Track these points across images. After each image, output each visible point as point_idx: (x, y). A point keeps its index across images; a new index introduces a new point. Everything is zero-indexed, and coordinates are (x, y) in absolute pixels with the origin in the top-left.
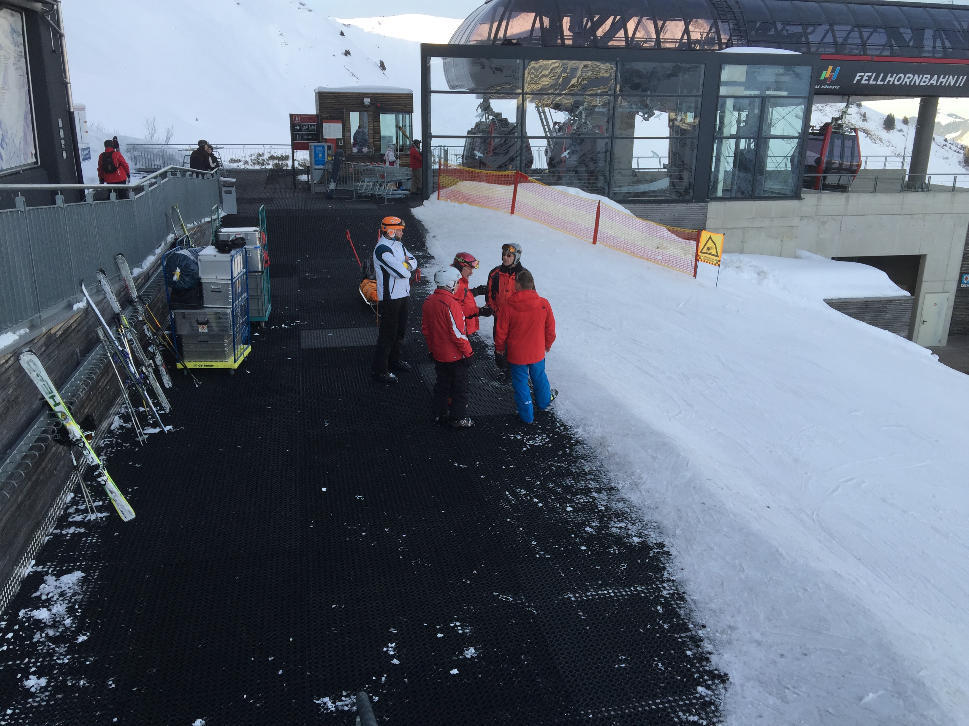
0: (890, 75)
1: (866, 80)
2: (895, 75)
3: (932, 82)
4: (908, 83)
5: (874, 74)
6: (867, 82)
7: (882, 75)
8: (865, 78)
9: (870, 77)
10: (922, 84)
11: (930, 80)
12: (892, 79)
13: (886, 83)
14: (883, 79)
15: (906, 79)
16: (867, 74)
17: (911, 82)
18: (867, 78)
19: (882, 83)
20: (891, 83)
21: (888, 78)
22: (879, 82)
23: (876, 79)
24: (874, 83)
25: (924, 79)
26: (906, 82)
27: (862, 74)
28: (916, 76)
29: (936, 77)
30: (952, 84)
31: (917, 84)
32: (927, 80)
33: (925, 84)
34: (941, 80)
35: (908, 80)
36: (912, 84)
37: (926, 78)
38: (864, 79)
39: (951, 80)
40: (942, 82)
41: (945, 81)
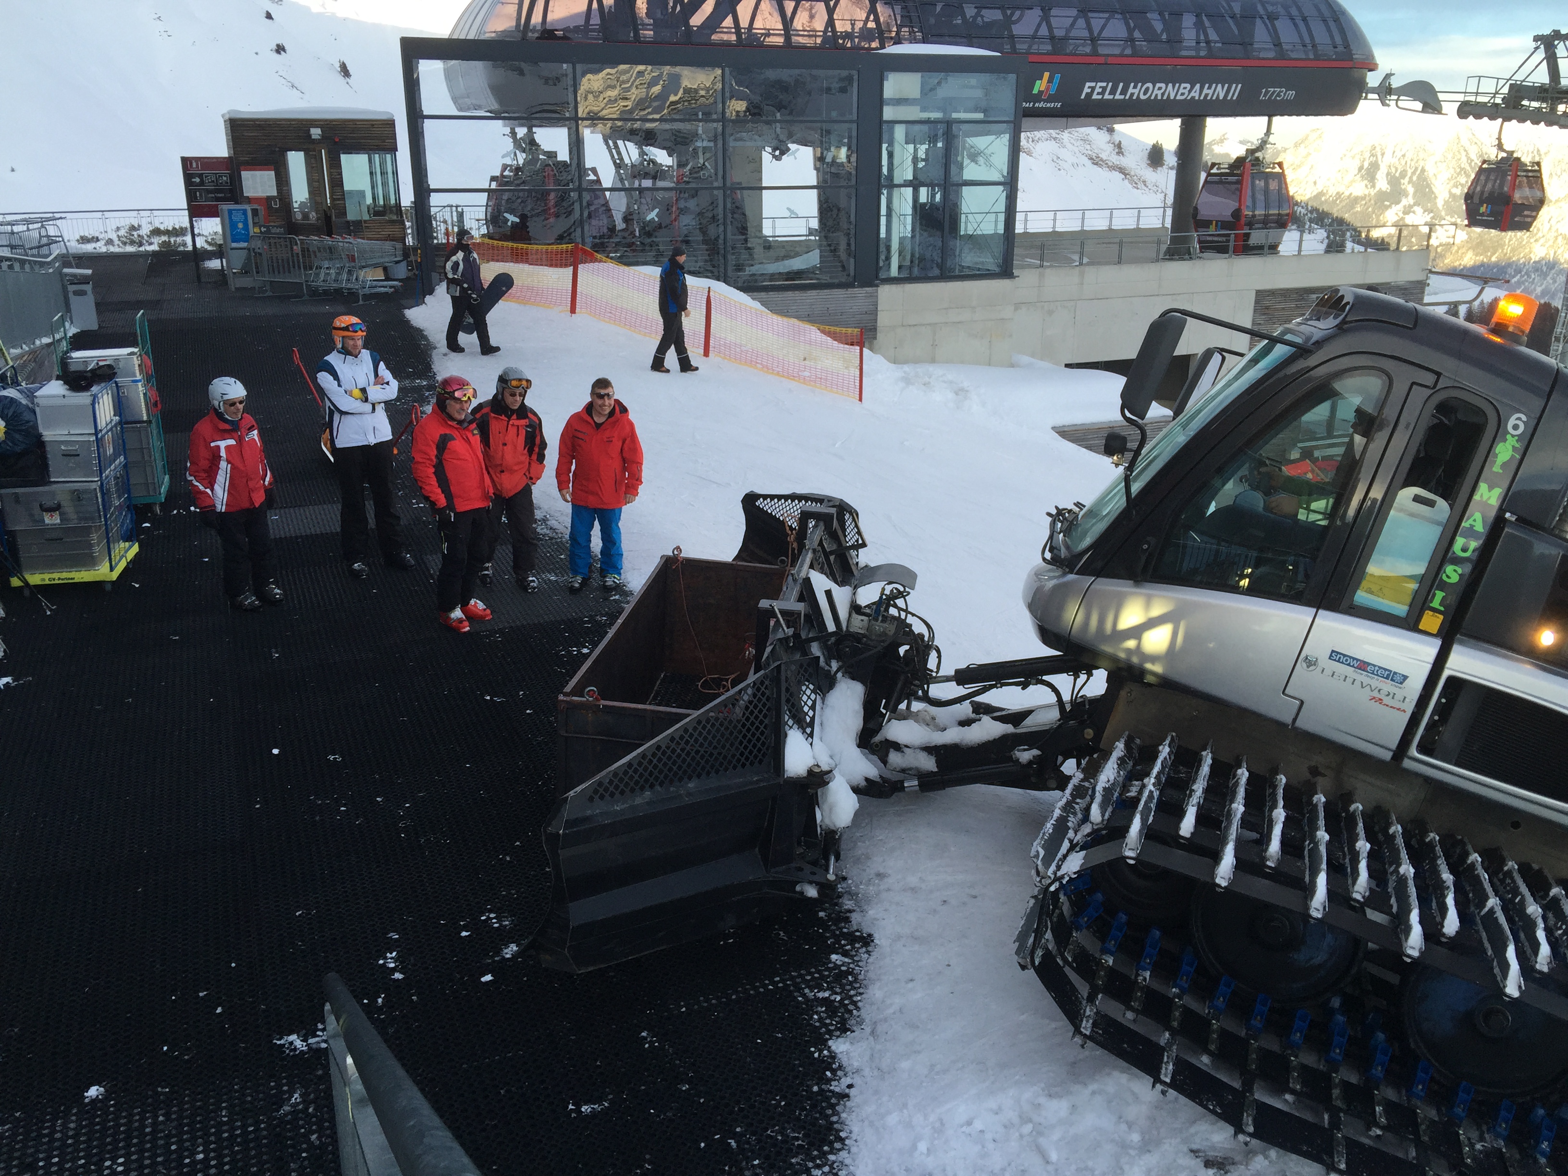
0: (1132, 85)
1: (1098, 94)
2: (1140, 84)
3: (1192, 94)
4: (1159, 97)
5: (1110, 84)
6: (1100, 97)
7: (1121, 85)
8: (1098, 90)
9: (1104, 89)
10: (1179, 97)
11: (1190, 92)
12: (1136, 91)
13: (1127, 97)
14: (1124, 92)
15: (1156, 92)
16: (1100, 84)
17: (1163, 94)
18: (1100, 90)
19: (1122, 97)
20: (1134, 98)
21: (1131, 90)
22: (1118, 96)
23: (1113, 92)
24: (1111, 97)
25: (1181, 91)
26: (1157, 95)
27: (1093, 84)
28: (1170, 85)
29: (1198, 86)
30: (1221, 98)
31: (1172, 98)
32: (1186, 91)
33: (1183, 98)
34: (1205, 91)
35: (1160, 93)
36: (1165, 98)
37: (1185, 88)
38: (1096, 93)
39: (1220, 91)
40: (1207, 95)
41: (1211, 92)
